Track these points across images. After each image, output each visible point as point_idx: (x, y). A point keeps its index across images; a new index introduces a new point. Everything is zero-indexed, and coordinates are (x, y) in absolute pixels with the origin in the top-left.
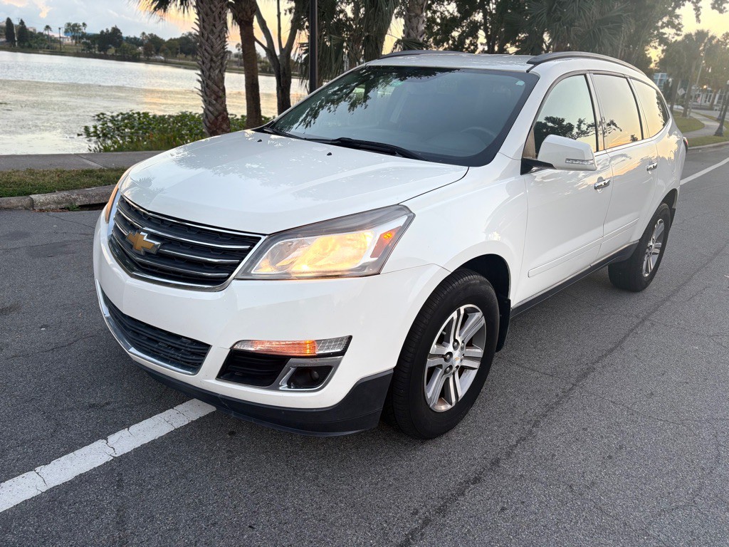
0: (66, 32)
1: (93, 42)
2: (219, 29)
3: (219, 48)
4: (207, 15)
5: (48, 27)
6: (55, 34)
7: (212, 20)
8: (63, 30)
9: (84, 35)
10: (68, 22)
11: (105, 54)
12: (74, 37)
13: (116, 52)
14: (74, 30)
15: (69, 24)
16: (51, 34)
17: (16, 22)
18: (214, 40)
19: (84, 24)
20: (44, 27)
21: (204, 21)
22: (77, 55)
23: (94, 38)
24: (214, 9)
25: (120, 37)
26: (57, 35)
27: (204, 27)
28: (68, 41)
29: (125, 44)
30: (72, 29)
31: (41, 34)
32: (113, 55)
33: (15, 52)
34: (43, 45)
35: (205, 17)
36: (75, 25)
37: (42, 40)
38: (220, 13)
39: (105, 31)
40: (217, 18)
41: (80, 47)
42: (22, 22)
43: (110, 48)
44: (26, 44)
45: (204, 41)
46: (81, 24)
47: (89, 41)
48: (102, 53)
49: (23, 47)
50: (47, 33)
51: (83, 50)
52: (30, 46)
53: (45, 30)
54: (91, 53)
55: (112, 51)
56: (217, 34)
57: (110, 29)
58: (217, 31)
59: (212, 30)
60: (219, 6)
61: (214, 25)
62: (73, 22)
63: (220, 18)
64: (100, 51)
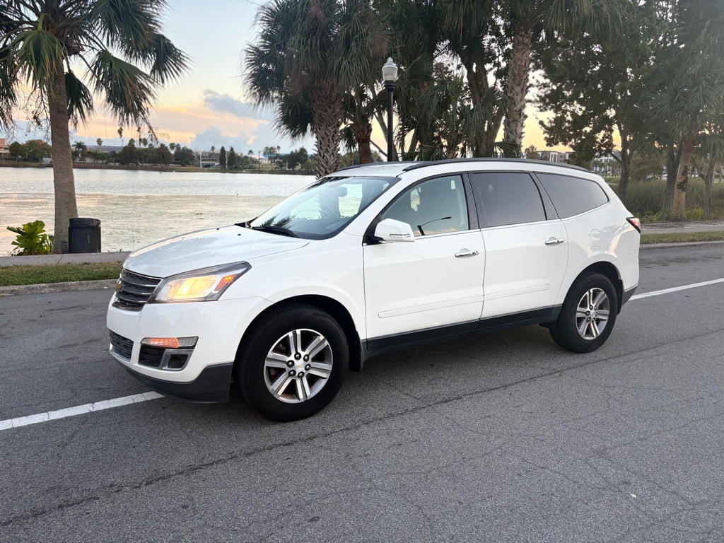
0: (265, 154)
1: (285, 161)
2: (332, 148)
3: (332, 163)
4: (323, 139)
5: (251, 152)
6: (255, 156)
7: (327, 142)
8: (262, 153)
9: (278, 156)
10: (266, 146)
11: (293, 170)
12: (270, 158)
13: (302, 168)
14: (270, 152)
15: (267, 148)
16: (253, 156)
17: (227, 149)
18: (328, 157)
19: (278, 147)
20: (248, 151)
21: (321, 143)
22: (272, 172)
23: (285, 158)
24: (329, 134)
25: (306, 156)
26: (257, 158)
27: (321, 148)
28: (266, 161)
29: (309, 161)
30: (269, 152)
31: (246, 157)
32: (299, 170)
33: (225, 172)
34: (246, 166)
35: (322, 140)
36: (272, 148)
37: (246, 162)
38: (333, 136)
39: (294, 151)
40: (331, 140)
41: (274, 166)
42: (232, 149)
43: (297, 165)
44: (234, 166)
45: (321, 158)
46: (276, 147)
47: (281, 161)
48: (291, 169)
49: (231, 169)
50: (250, 156)
51: (276, 168)
52: (236, 168)
53: (249, 154)
54: (282, 170)
55: (298, 167)
56: (331, 152)
57: (298, 150)
58: (330, 150)
59: (327, 150)
60: (333, 131)
61: (329, 146)
62: (270, 146)
63: (333, 140)
64: (289, 168)
